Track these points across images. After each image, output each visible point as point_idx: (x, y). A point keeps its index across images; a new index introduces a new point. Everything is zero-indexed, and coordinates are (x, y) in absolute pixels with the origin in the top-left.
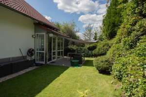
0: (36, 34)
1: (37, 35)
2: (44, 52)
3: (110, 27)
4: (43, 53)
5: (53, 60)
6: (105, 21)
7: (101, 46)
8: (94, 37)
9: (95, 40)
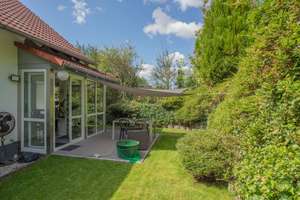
0: (23, 71)
1: (26, 74)
2: (44, 120)
3: (213, 57)
4: (42, 124)
5: (73, 142)
6: (201, 45)
7: (194, 101)
8: (176, 81)
9: (180, 87)
